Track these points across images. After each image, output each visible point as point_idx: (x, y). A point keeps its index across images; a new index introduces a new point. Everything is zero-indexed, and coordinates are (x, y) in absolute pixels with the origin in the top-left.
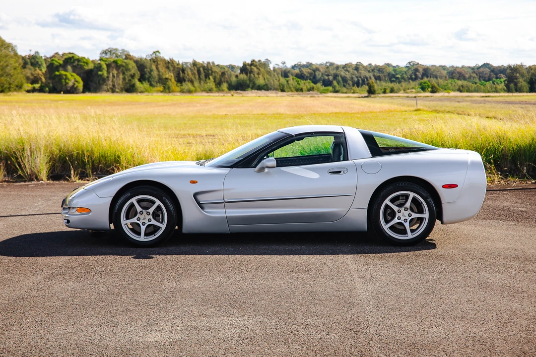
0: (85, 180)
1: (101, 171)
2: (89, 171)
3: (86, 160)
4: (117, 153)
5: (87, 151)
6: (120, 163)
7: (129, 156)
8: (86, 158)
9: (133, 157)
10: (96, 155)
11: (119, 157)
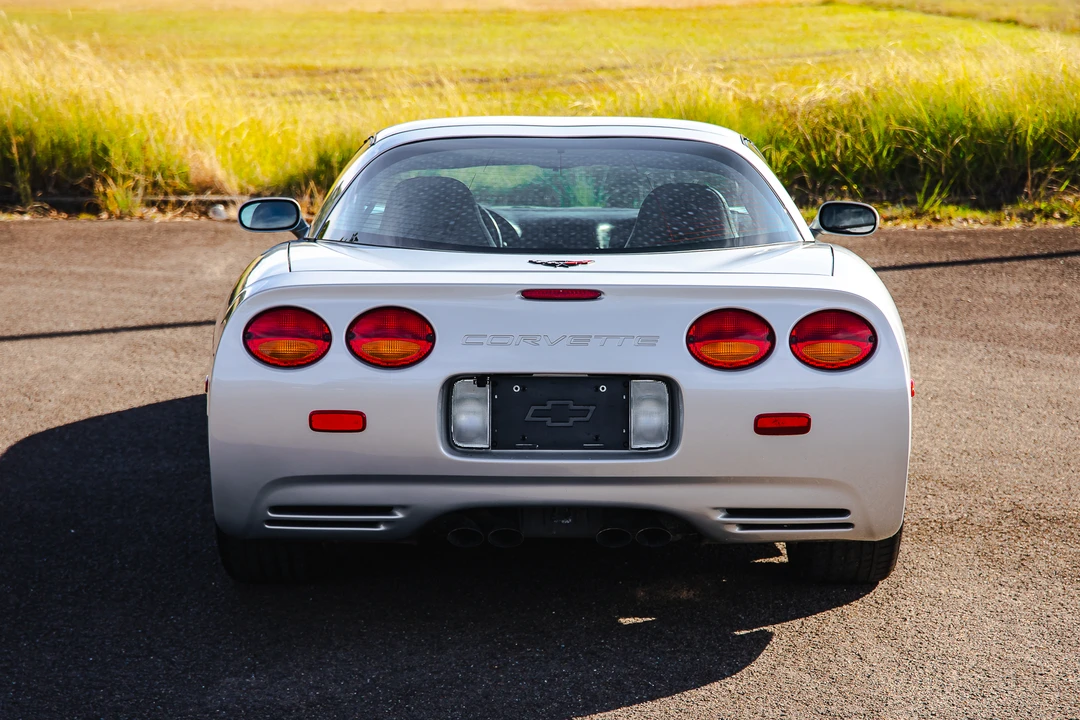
0: (12, 212)
1: (56, 186)
2: (24, 186)
3: (16, 156)
4: (102, 138)
5: (18, 132)
6: (108, 165)
7: (134, 147)
8: (14, 150)
9: (143, 148)
10: (43, 141)
11: (105, 150)
